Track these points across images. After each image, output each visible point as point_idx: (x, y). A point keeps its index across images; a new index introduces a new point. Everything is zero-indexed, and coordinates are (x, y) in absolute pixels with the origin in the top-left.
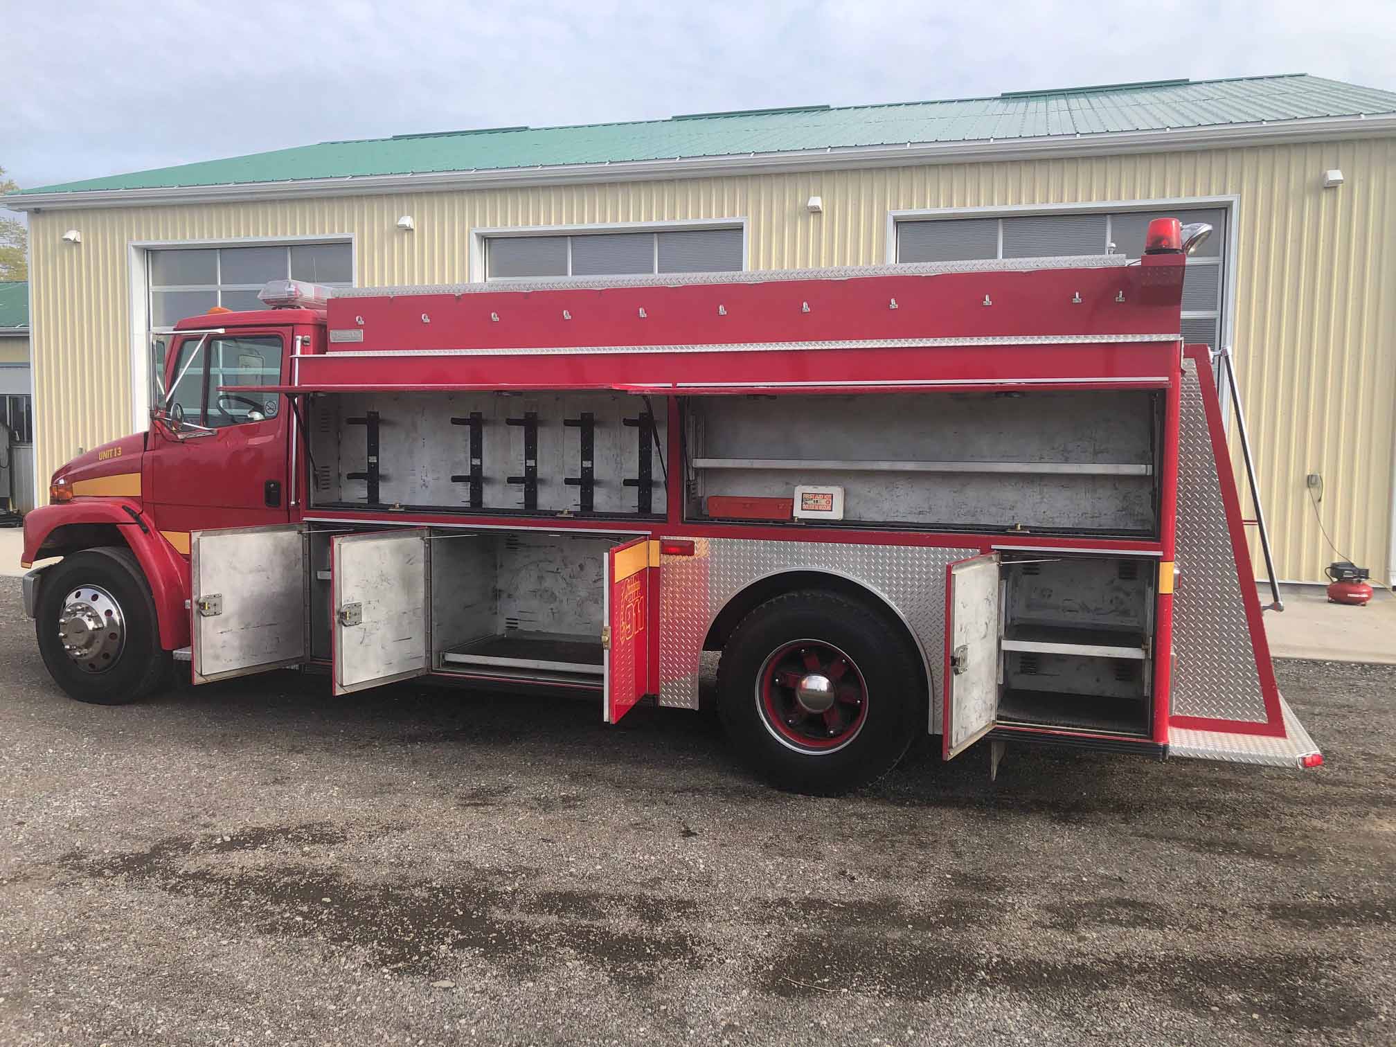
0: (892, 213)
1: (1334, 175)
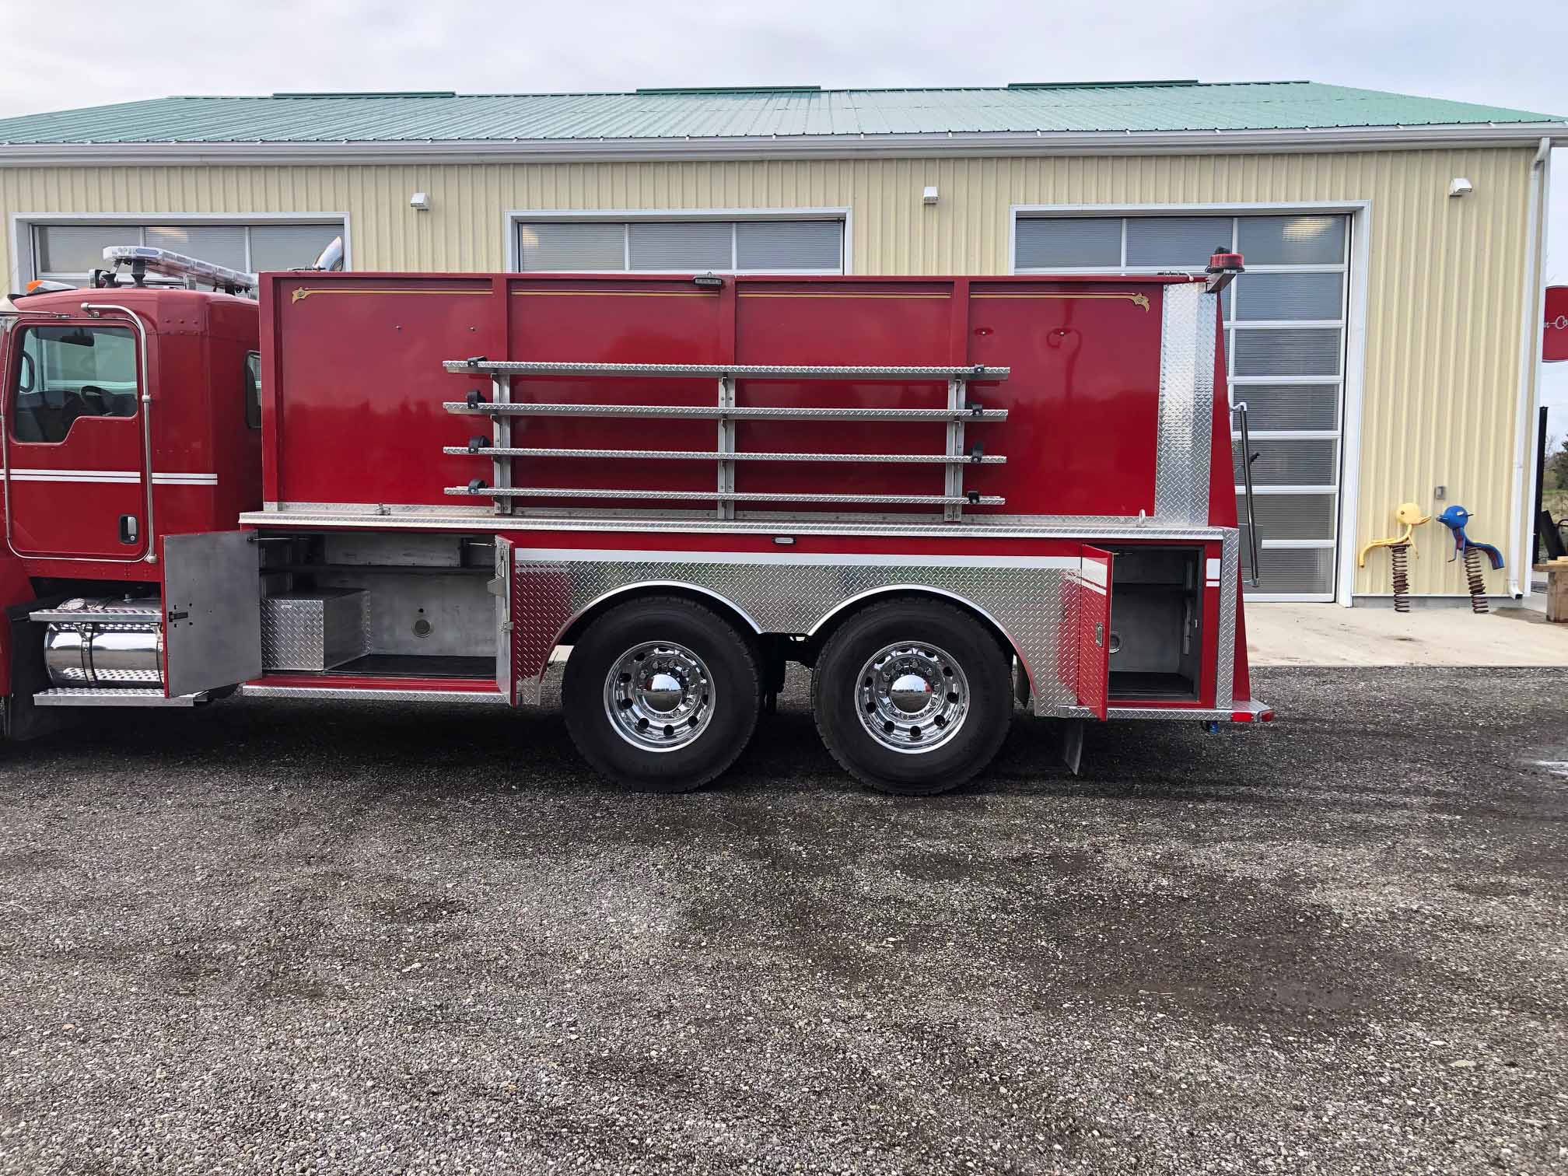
0: (1015, 209)
1: (1460, 184)
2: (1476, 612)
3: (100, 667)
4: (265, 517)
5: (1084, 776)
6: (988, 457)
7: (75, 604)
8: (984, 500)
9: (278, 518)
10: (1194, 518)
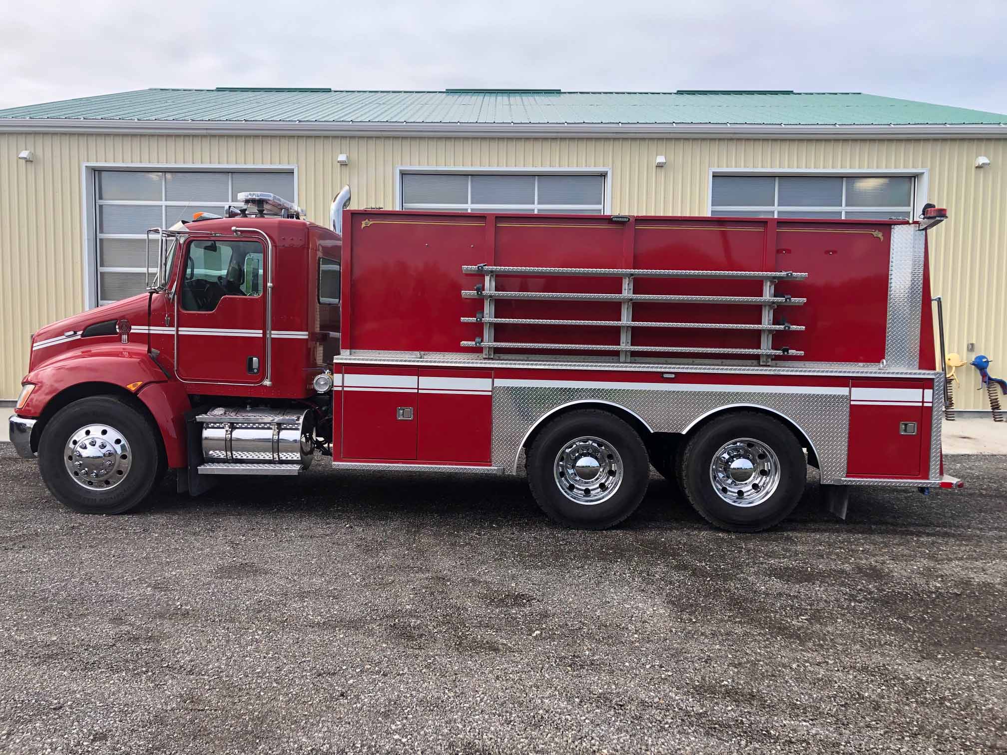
1: (982, 160)
2: (996, 421)
3: (236, 451)
4: (342, 359)
5: (850, 520)
6: (794, 326)
7: (219, 411)
8: (792, 352)
9: (350, 359)
10: (909, 365)
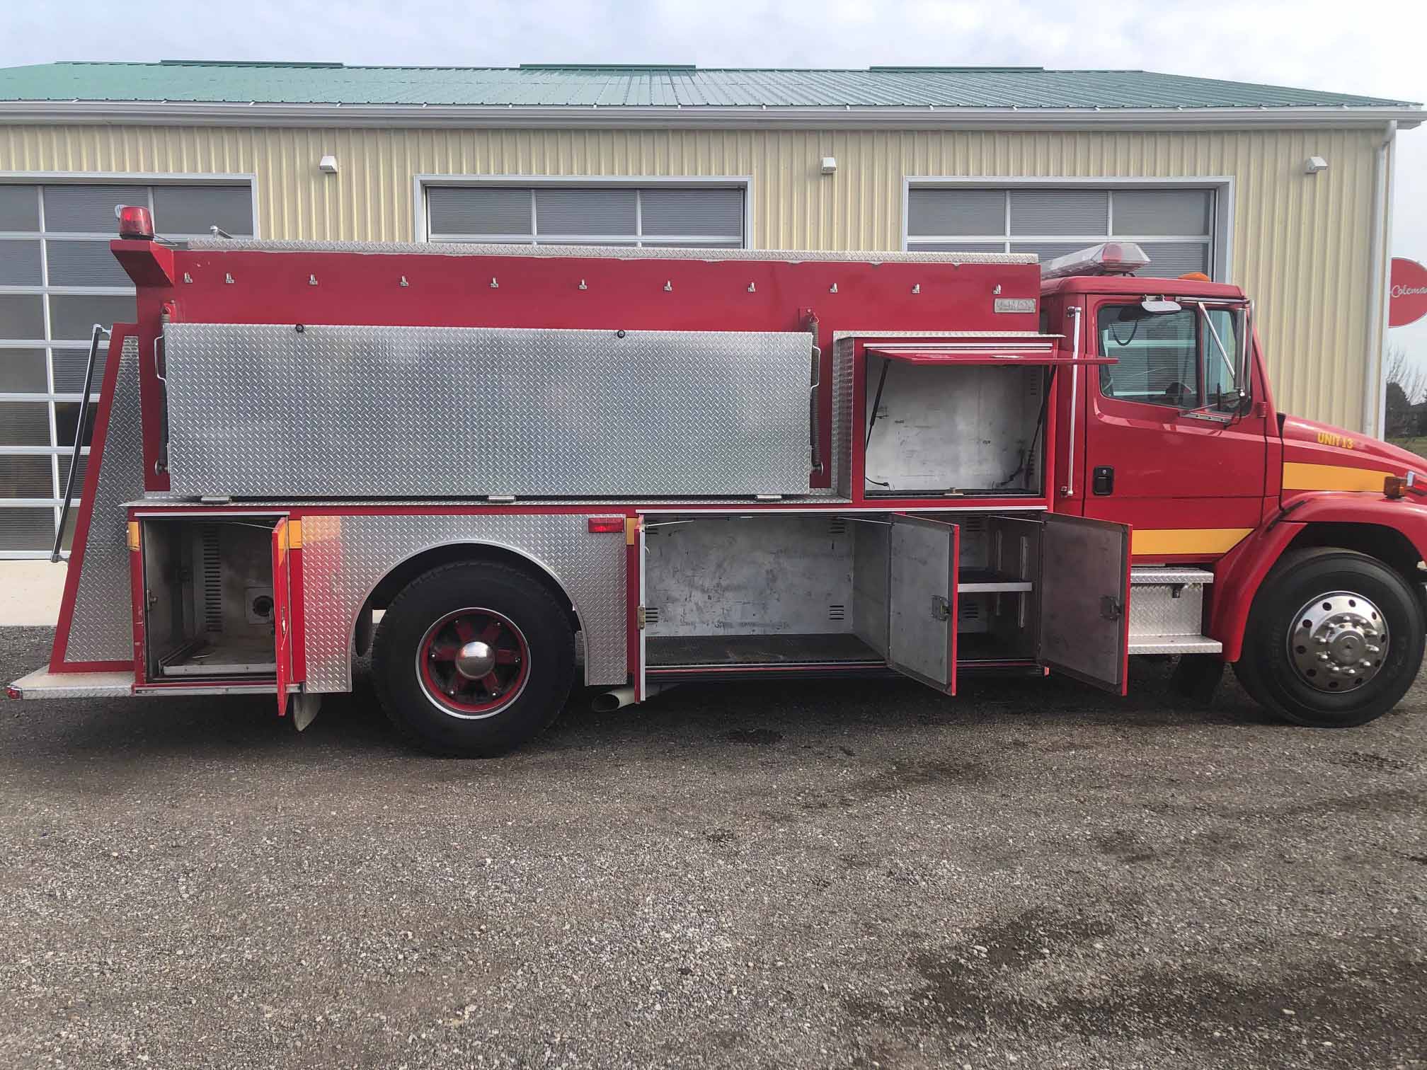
0: (908, 179)
